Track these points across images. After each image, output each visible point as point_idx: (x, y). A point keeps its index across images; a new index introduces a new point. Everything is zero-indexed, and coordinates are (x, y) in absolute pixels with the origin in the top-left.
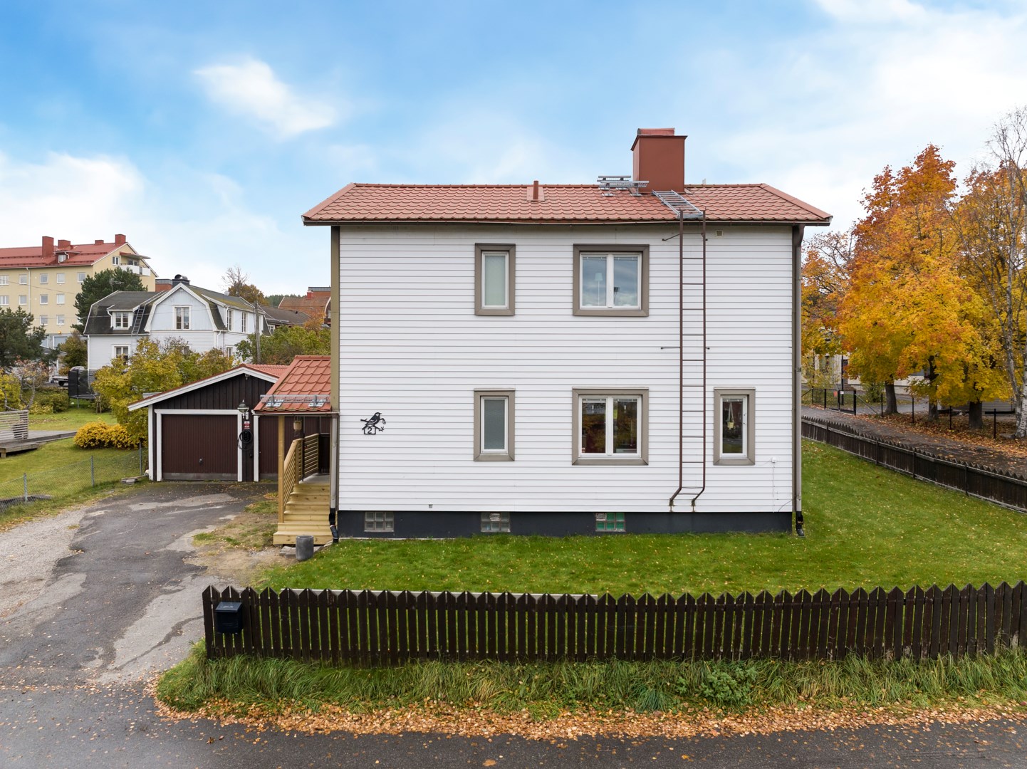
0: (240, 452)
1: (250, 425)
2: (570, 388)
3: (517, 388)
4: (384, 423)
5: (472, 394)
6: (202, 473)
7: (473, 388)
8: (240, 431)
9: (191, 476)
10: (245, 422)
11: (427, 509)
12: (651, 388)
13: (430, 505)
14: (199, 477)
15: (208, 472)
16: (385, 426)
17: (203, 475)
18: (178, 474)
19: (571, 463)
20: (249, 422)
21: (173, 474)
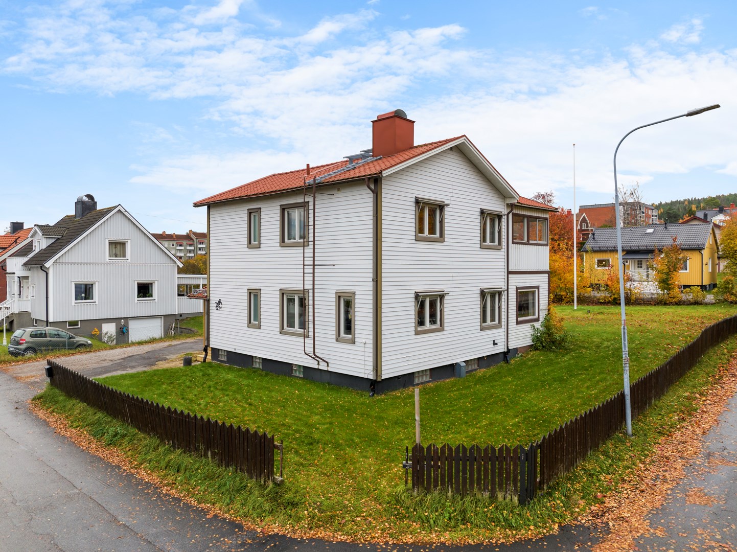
2: (278, 289)
3: (262, 288)
4: (222, 304)
5: (247, 291)
7: (247, 287)
11: (233, 351)
12: (310, 291)
13: (235, 349)
19: (279, 333)
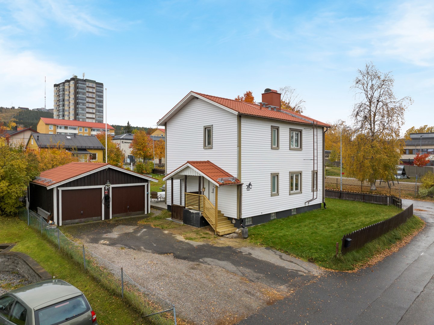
0: (103, 206)
1: (108, 192)
2: (289, 172)
3: (279, 172)
4: (252, 186)
5: (270, 175)
6: (83, 218)
7: (270, 173)
8: (103, 196)
9: (77, 220)
10: (106, 191)
12: (303, 171)
13: (262, 213)
14: (81, 221)
15: (86, 218)
16: (252, 187)
17: (83, 220)
18: (70, 221)
19: (289, 195)
20: (107, 191)
21: (67, 221)
